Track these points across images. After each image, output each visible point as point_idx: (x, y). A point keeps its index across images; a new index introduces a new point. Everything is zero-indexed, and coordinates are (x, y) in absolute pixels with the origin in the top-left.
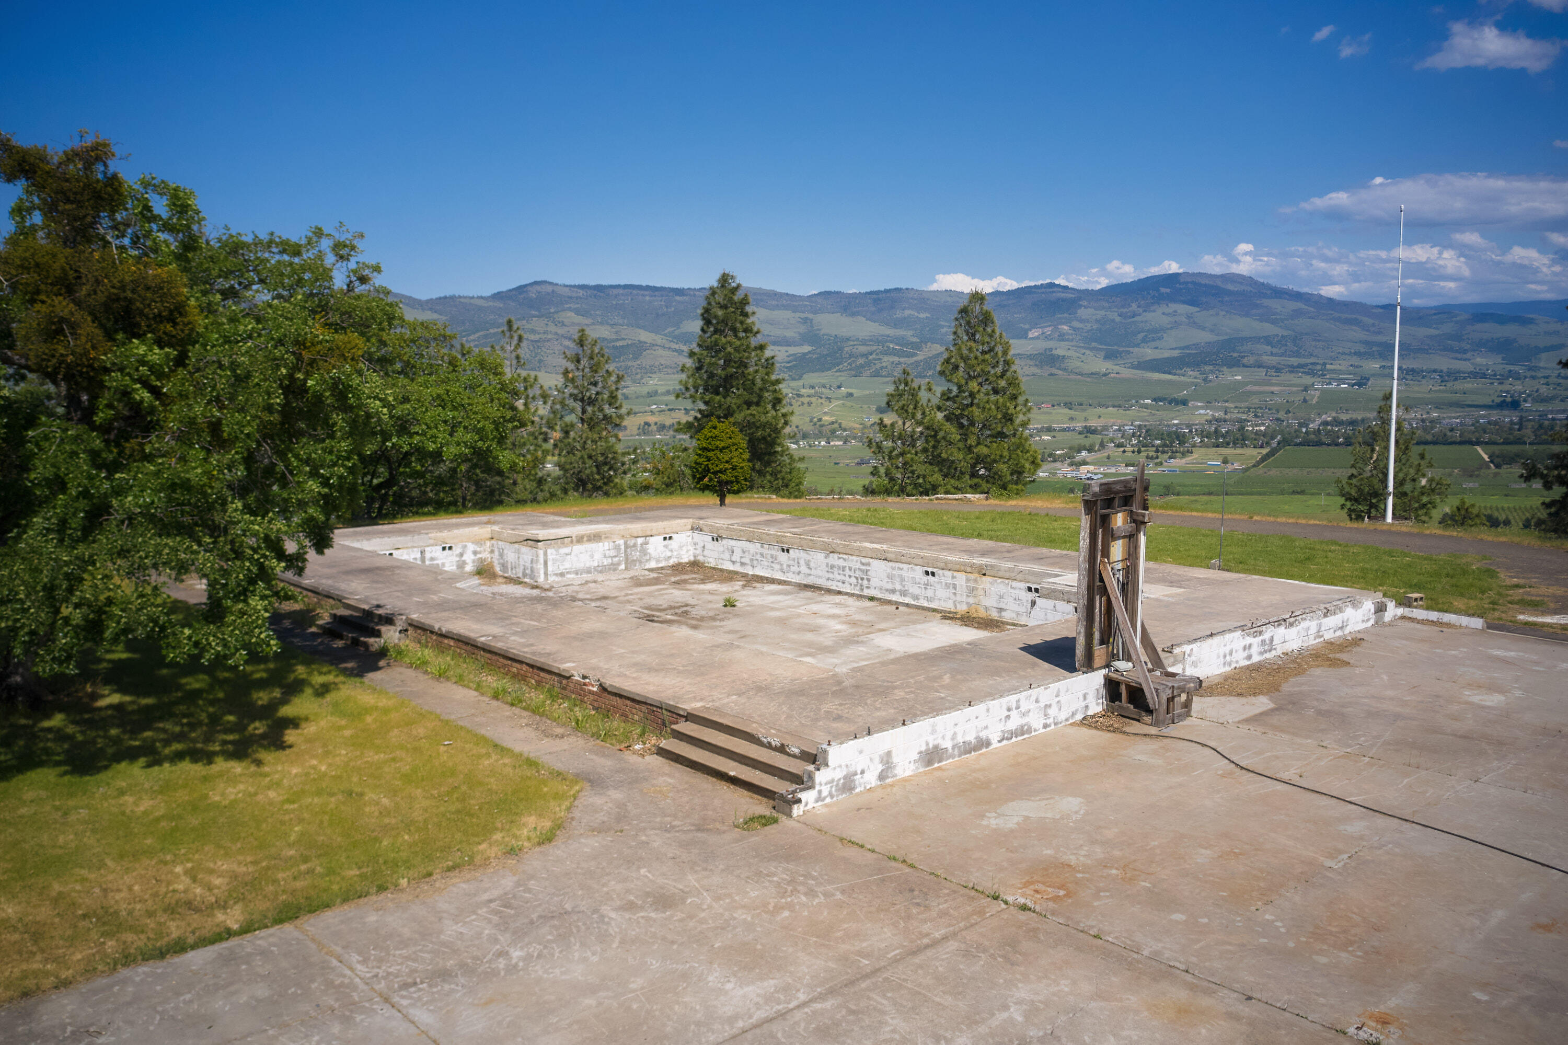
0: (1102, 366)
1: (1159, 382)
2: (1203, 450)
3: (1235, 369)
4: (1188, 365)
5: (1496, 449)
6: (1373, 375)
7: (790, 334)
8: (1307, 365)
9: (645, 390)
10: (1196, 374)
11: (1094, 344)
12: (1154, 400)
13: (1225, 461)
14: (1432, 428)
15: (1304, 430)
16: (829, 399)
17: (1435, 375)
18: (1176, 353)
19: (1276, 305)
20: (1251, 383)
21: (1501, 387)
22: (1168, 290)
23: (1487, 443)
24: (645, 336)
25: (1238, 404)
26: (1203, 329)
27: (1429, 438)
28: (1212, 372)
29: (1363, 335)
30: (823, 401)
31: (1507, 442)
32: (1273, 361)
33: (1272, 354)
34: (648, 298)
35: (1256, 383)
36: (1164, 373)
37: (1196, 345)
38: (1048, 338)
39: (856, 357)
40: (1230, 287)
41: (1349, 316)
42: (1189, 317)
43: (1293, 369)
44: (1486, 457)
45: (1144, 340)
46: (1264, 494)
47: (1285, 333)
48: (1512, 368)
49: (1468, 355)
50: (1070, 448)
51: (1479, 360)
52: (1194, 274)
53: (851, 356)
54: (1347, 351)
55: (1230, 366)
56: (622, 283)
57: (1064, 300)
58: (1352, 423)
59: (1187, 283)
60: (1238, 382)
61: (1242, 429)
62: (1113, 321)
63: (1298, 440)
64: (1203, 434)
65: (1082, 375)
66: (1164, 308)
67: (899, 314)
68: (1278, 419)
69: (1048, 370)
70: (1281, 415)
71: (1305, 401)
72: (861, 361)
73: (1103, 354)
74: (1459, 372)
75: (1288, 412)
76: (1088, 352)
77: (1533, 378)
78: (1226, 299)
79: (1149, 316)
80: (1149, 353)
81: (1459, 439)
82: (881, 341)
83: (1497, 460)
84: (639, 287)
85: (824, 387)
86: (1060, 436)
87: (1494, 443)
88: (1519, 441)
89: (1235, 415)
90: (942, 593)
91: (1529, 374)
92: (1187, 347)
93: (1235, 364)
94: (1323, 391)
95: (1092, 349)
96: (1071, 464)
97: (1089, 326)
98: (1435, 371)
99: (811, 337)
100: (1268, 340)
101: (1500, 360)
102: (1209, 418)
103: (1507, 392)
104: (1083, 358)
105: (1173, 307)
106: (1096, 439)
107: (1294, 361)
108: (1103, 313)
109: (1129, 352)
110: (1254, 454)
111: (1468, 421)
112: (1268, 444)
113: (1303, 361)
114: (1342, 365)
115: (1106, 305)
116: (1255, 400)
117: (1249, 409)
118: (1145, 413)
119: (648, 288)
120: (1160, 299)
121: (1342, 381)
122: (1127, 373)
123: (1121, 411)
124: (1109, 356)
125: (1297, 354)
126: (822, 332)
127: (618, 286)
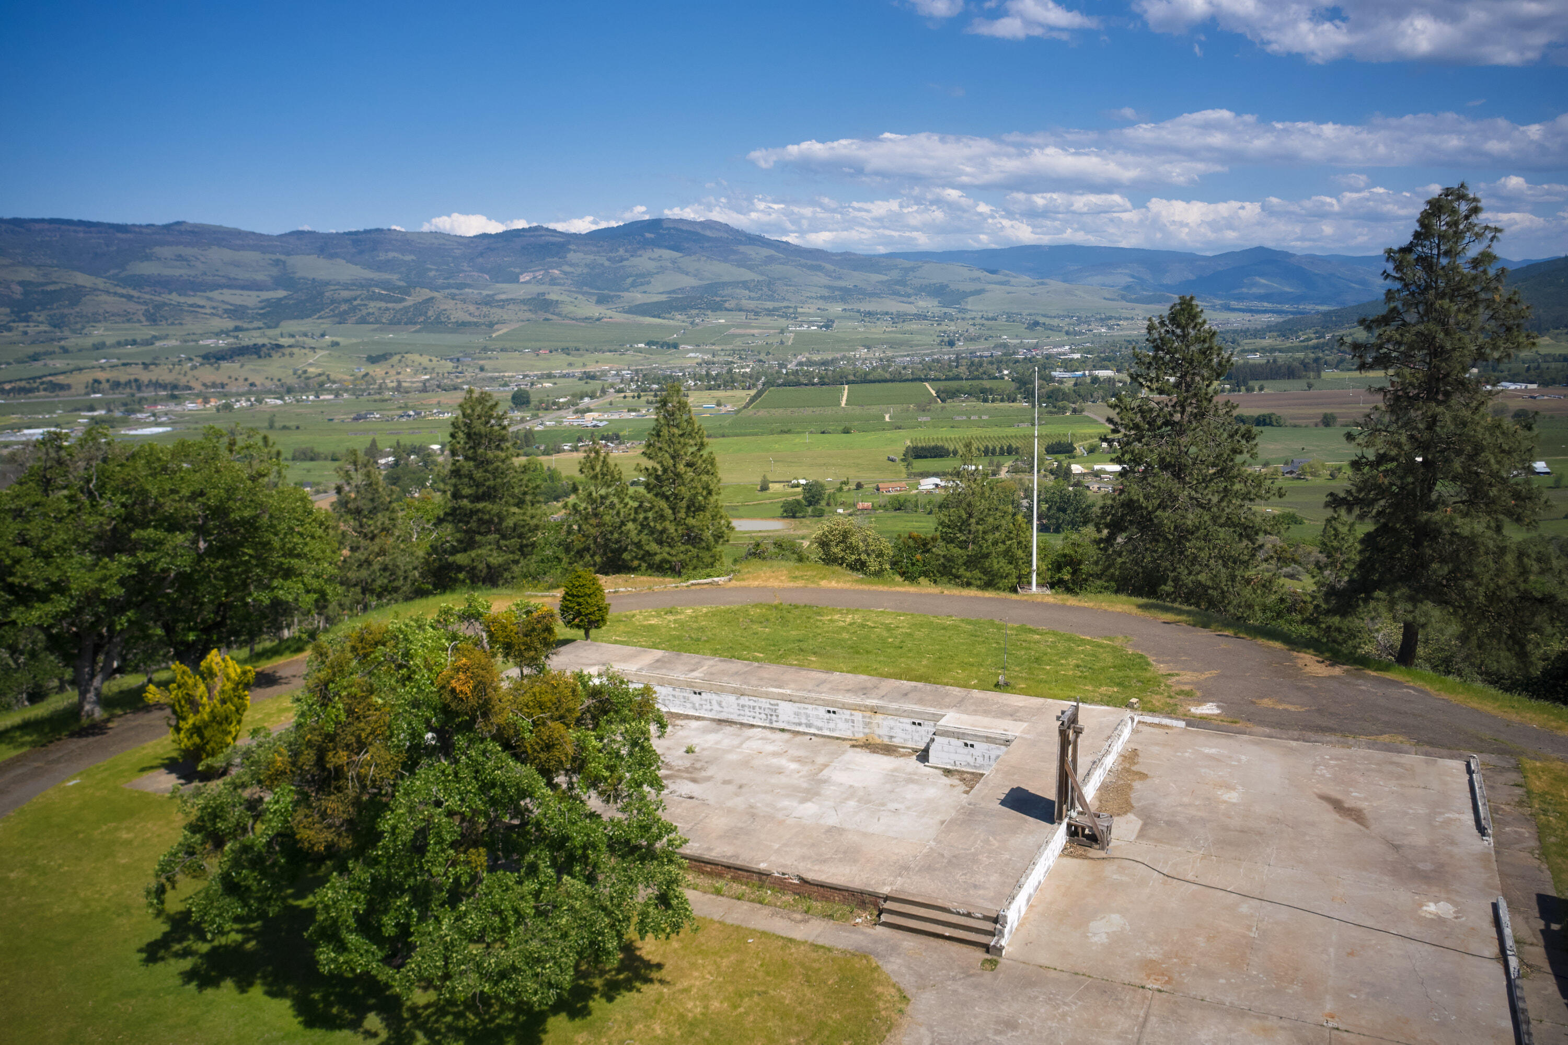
0: (596, 311)
1: (650, 326)
2: (697, 393)
3: (718, 313)
4: (677, 309)
5: (941, 385)
6: (837, 318)
7: (260, 277)
8: (781, 308)
9: (89, 342)
10: (684, 317)
11: (585, 289)
12: (648, 344)
13: (719, 404)
14: (889, 366)
15: (784, 371)
16: (313, 349)
17: (887, 317)
18: (663, 298)
19: (751, 251)
20: (733, 326)
21: (939, 328)
22: (652, 236)
23: (933, 380)
24: (82, 279)
25: (724, 347)
26: (687, 274)
27: (888, 376)
28: (698, 315)
29: (825, 280)
30: (306, 351)
31: (948, 379)
32: (752, 304)
33: (750, 298)
34: (81, 235)
35: (738, 326)
36: (654, 316)
37: (682, 290)
38: (540, 282)
39: (339, 303)
40: (708, 233)
41: (814, 263)
42: (674, 262)
43: (770, 312)
44: (933, 393)
45: (634, 285)
46: (756, 434)
47: (761, 278)
48: (946, 310)
49: (912, 299)
50: (574, 396)
51: (921, 303)
52: (675, 221)
53: (333, 301)
54: (814, 295)
55: (714, 310)
56: (47, 217)
57: (553, 244)
58: (824, 363)
59: (669, 229)
60: (721, 325)
61: (730, 370)
62: (602, 265)
63: (780, 381)
64: (695, 377)
65: (576, 320)
66: (648, 254)
67: (382, 256)
68: (760, 361)
69: (543, 315)
70: (762, 356)
71: (782, 343)
72: (344, 307)
73: (595, 298)
74: (906, 314)
75: (768, 353)
76: (580, 297)
77: (963, 319)
78: (706, 245)
79: (635, 261)
80: (638, 297)
81: (911, 377)
82: (366, 285)
83: (943, 395)
84: (69, 222)
85: (306, 335)
86: (562, 382)
87: (939, 380)
88: (957, 378)
89: (721, 358)
90: (842, 725)
91: (960, 315)
92: (674, 292)
93: (717, 307)
94: (797, 334)
95: (583, 294)
96: (576, 412)
97: (579, 270)
98: (887, 313)
99: (285, 280)
100: (745, 285)
101: (936, 303)
102: (699, 361)
103: (945, 332)
104: (576, 302)
105: (658, 252)
106: (595, 385)
107: (770, 305)
108: (592, 257)
109: (619, 297)
110: (744, 395)
111: (917, 359)
112: (754, 385)
113: (777, 305)
114: (810, 308)
115: (595, 249)
116: (738, 343)
117: (734, 351)
118: (640, 356)
119: (81, 223)
120: (647, 244)
121: (811, 323)
122: (620, 318)
123: (617, 355)
124: (601, 301)
125: (771, 298)
126: (298, 275)
127: (42, 221)
